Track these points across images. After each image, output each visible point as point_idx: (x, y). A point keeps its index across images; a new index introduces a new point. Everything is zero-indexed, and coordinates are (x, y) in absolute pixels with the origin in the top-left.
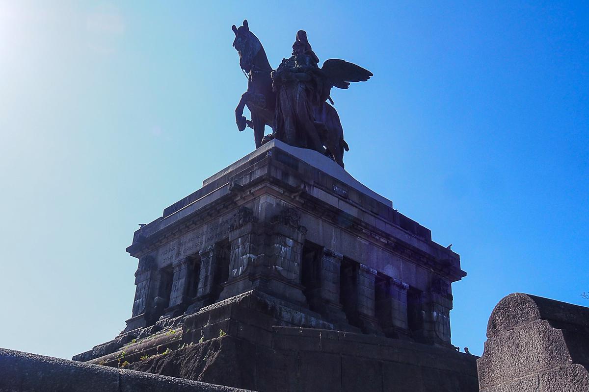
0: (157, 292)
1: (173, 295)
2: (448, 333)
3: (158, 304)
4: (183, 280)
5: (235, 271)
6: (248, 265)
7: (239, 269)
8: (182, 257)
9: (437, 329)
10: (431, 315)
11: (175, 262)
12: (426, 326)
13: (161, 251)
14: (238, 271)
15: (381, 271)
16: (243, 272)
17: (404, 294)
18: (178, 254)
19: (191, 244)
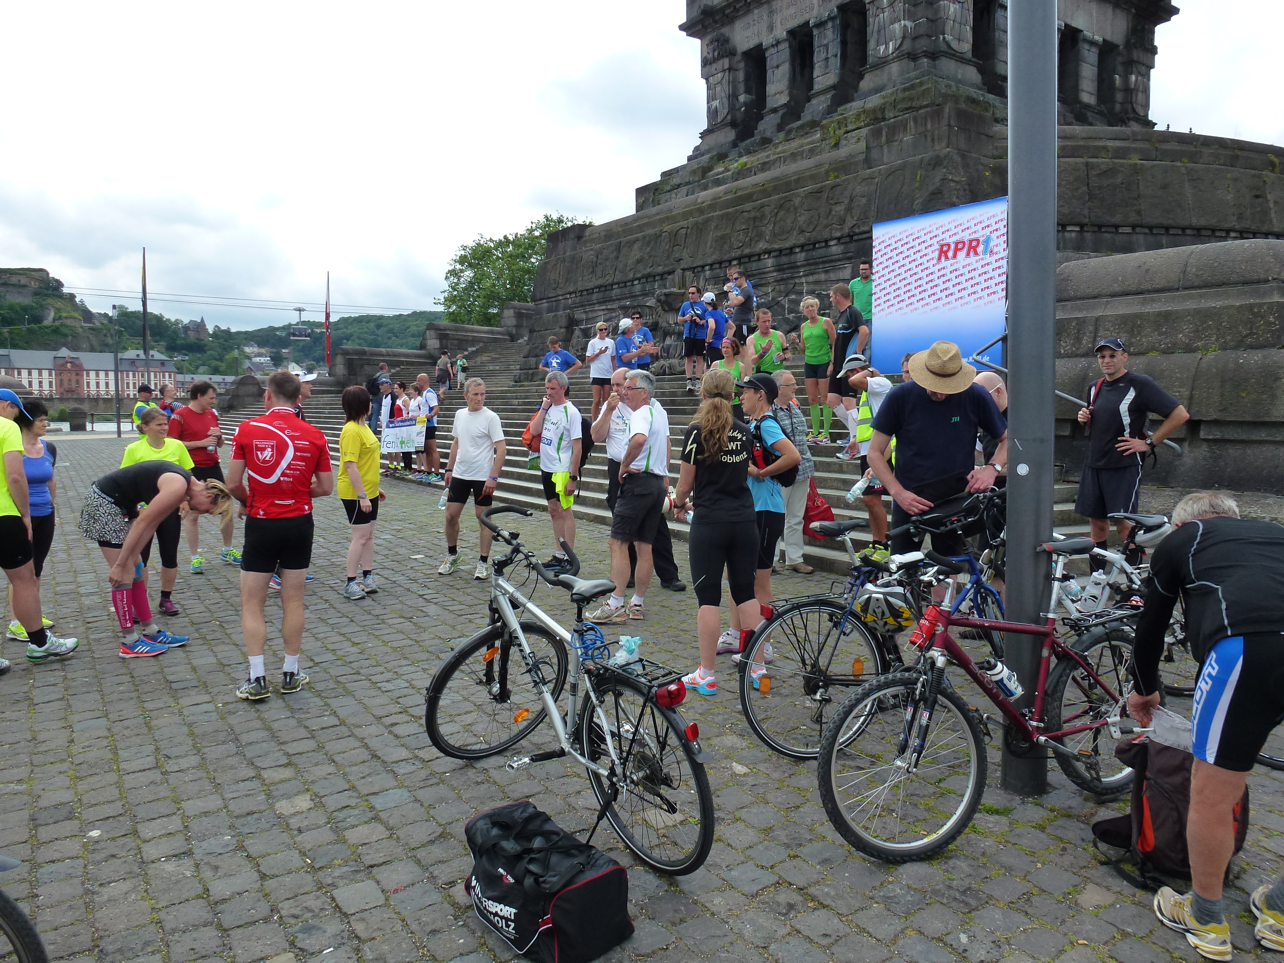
0: (741, 87)
1: (771, 89)
2: (1147, 106)
3: (745, 104)
4: (785, 68)
5: (882, 48)
6: (904, 38)
7: (887, 44)
8: (781, 33)
9: (1134, 99)
10: (1126, 80)
11: (766, 41)
12: (1119, 97)
13: (739, 25)
14: (887, 48)
15: (1069, 22)
16: (896, 49)
17: (1095, 51)
18: (771, 28)
19: (792, 10)
